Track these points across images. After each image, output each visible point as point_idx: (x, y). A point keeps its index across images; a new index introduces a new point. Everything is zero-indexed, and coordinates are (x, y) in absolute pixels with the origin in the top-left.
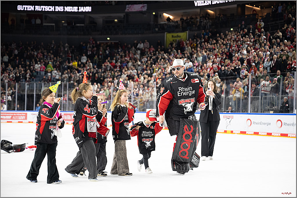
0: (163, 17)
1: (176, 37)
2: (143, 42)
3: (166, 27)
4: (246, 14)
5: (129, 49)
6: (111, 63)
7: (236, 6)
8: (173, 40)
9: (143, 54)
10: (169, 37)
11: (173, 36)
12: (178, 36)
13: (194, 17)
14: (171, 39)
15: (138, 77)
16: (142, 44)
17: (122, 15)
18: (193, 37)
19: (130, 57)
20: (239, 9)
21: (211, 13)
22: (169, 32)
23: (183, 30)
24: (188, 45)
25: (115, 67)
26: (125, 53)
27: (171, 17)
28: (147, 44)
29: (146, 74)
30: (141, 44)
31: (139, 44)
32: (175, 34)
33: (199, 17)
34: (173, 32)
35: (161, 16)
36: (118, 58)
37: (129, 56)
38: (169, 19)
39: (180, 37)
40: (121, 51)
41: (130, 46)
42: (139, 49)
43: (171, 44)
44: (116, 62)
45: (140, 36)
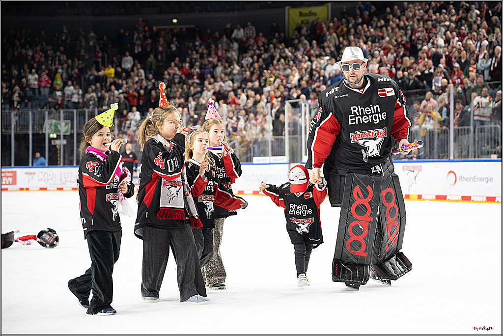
1: (307, 15)
2: (244, 27)
5: (216, 41)
6: (181, 69)
8: (302, 22)
9: (243, 49)
10: (293, 16)
11: (301, 14)
12: (311, 14)
14: (299, 20)
15: (236, 95)
16: (242, 30)
18: (340, 15)
19: (219, 57)
22: (294, 6)
23: (322, 4)
24: (332, 30)
25: (190, 76)
26: (208, 48)
28: (252, 31)
29: (252, 89)
30: (239, 30)
31: (235, 31)
32: (305, 10)
34: (301, 5)
36: (196, 59)
37: (216, 54)
39: (315, 14)
40: (201, 45)
41: (217, 34)
42: (236, 40)
43: (299, 29)
44: (192, 66)
45: (236, 14)
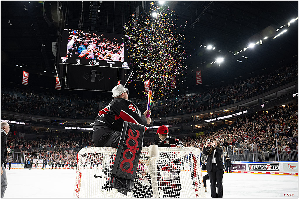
0: (195, 127)
3: (196, 131)
4: (226, 124)
7: (221, 121)
10: (197, 134)
12: (200, 134)
13: (206, 126)
17: (180, 127)
18: (206, 134)
20: (223, 122)
21: (213, 124)
22: (197, 132)
23: (202, 132)
27: (199, 127)
28: (189, 137)
32: (199, 133)
33: (208, 126)
34: (199, 132)
35: (195, 126)
38: (197, 127)
45: (186, 134)
